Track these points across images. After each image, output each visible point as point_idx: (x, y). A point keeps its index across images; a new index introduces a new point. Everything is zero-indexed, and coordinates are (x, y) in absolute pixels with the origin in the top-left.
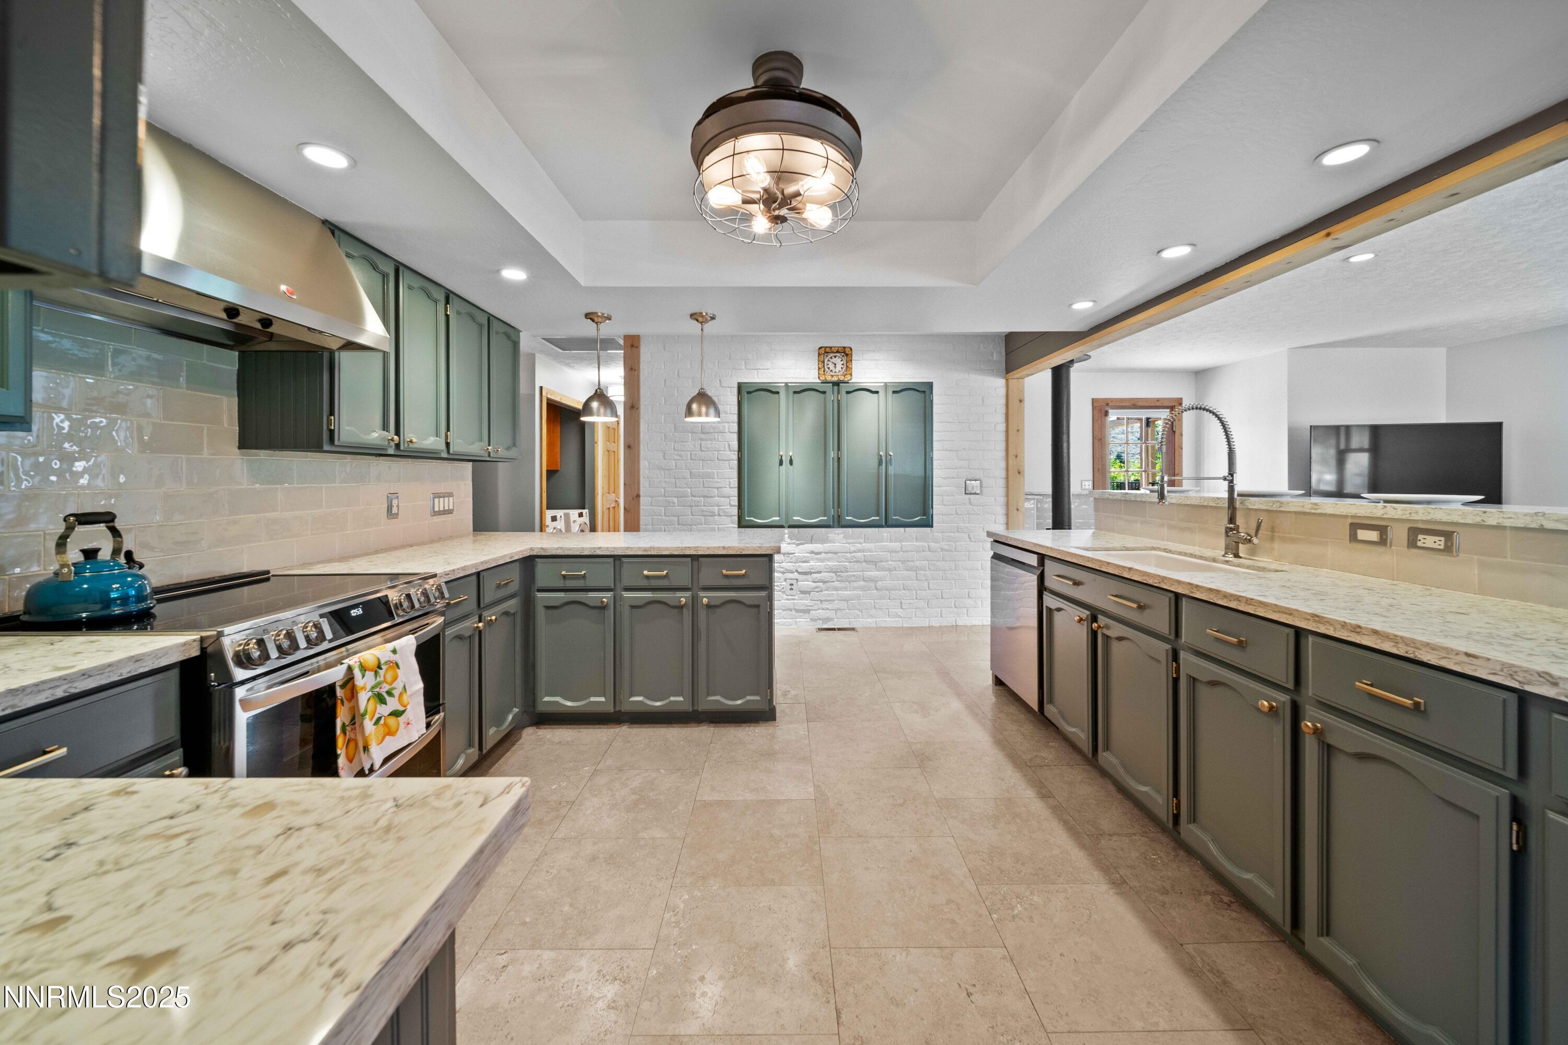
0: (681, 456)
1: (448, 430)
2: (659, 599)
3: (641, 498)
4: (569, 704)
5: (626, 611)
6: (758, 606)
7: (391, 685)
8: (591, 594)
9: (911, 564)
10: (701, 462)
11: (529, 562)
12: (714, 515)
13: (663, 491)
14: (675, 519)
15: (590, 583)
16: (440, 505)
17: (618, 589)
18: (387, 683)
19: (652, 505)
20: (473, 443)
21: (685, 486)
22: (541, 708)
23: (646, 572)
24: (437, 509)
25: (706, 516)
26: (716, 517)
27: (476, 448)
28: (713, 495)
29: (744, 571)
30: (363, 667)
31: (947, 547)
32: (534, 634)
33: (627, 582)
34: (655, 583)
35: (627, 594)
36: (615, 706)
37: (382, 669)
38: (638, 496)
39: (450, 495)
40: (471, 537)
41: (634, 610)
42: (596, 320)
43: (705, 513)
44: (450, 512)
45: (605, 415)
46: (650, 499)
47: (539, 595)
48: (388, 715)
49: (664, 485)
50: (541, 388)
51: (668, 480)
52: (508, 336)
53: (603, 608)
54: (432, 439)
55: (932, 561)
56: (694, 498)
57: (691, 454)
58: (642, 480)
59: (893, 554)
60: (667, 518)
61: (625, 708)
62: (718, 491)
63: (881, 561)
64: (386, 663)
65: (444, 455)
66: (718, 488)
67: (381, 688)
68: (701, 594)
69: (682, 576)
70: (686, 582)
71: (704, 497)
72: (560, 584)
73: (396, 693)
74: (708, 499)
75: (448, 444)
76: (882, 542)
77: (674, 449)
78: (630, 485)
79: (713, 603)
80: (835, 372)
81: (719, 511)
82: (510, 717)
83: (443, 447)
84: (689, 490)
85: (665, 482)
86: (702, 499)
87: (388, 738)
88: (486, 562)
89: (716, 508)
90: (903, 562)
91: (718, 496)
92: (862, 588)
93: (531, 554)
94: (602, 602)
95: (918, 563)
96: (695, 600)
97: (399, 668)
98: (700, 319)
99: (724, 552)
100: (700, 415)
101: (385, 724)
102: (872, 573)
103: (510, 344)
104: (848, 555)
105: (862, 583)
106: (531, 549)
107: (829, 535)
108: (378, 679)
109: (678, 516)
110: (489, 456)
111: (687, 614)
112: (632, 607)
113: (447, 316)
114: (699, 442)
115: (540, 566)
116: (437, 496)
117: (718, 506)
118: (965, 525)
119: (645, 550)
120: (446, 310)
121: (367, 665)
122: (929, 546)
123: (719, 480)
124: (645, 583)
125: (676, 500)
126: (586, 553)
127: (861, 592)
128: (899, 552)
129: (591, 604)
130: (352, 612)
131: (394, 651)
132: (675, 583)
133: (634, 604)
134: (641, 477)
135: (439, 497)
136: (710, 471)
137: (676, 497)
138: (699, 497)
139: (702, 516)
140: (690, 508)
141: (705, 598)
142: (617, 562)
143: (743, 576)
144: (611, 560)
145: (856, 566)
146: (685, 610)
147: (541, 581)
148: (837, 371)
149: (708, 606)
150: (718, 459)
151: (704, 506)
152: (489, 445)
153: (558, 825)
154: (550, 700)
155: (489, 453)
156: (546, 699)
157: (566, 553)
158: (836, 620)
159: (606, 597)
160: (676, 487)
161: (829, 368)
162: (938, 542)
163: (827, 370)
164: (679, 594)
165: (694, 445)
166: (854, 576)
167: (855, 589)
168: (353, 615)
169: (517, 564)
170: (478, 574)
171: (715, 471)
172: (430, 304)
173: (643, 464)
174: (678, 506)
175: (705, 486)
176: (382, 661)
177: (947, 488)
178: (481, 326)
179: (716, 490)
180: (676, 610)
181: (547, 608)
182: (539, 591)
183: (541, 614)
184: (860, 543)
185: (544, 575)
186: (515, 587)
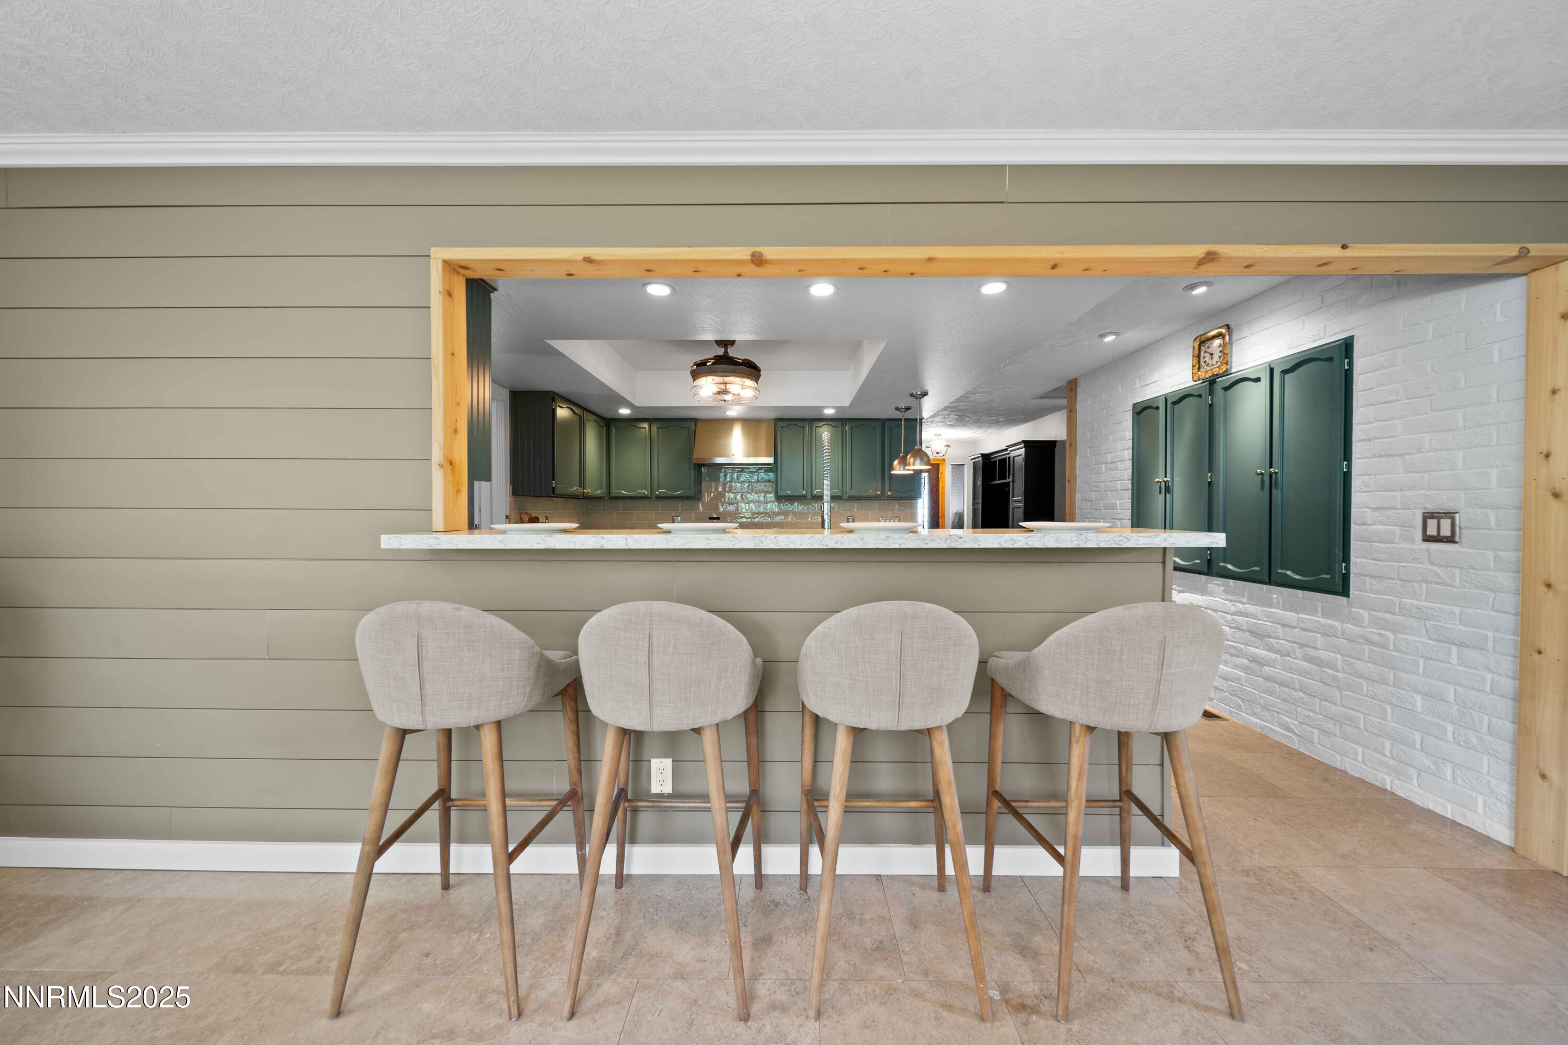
0: (1098, 487)
9: (1313, 653)
31: (1376, 638)
55: (1348, 656)
57: (1103, 485)
58: (1077, 511)
59: (1287, 630)
63: (1269, 636)
76: (1271, 607)
80: (1213, 365)
85: (1089, 513)
90: (1302, 645)
92: (1245, 669)
95: (1323, 654)
102: (1258, 650)
104: (1229, 617)
105: (1245, 661)
107: (1209, 585)
114: (1111, 472)
118: (1416, 602)
122: (1342, 628)
127: (1243, 674)
128: (1295, 627)
145: (1238, 634)
148: (1214, 363)
158: (1215, 701)
161: (1205, 362)
162: (1362, 627)
163: (1203, 365)
166: (1235, 648)
167: (1236, 666)
173: (1078, 496)
177: (1381, 527)
184: (1243, 603)
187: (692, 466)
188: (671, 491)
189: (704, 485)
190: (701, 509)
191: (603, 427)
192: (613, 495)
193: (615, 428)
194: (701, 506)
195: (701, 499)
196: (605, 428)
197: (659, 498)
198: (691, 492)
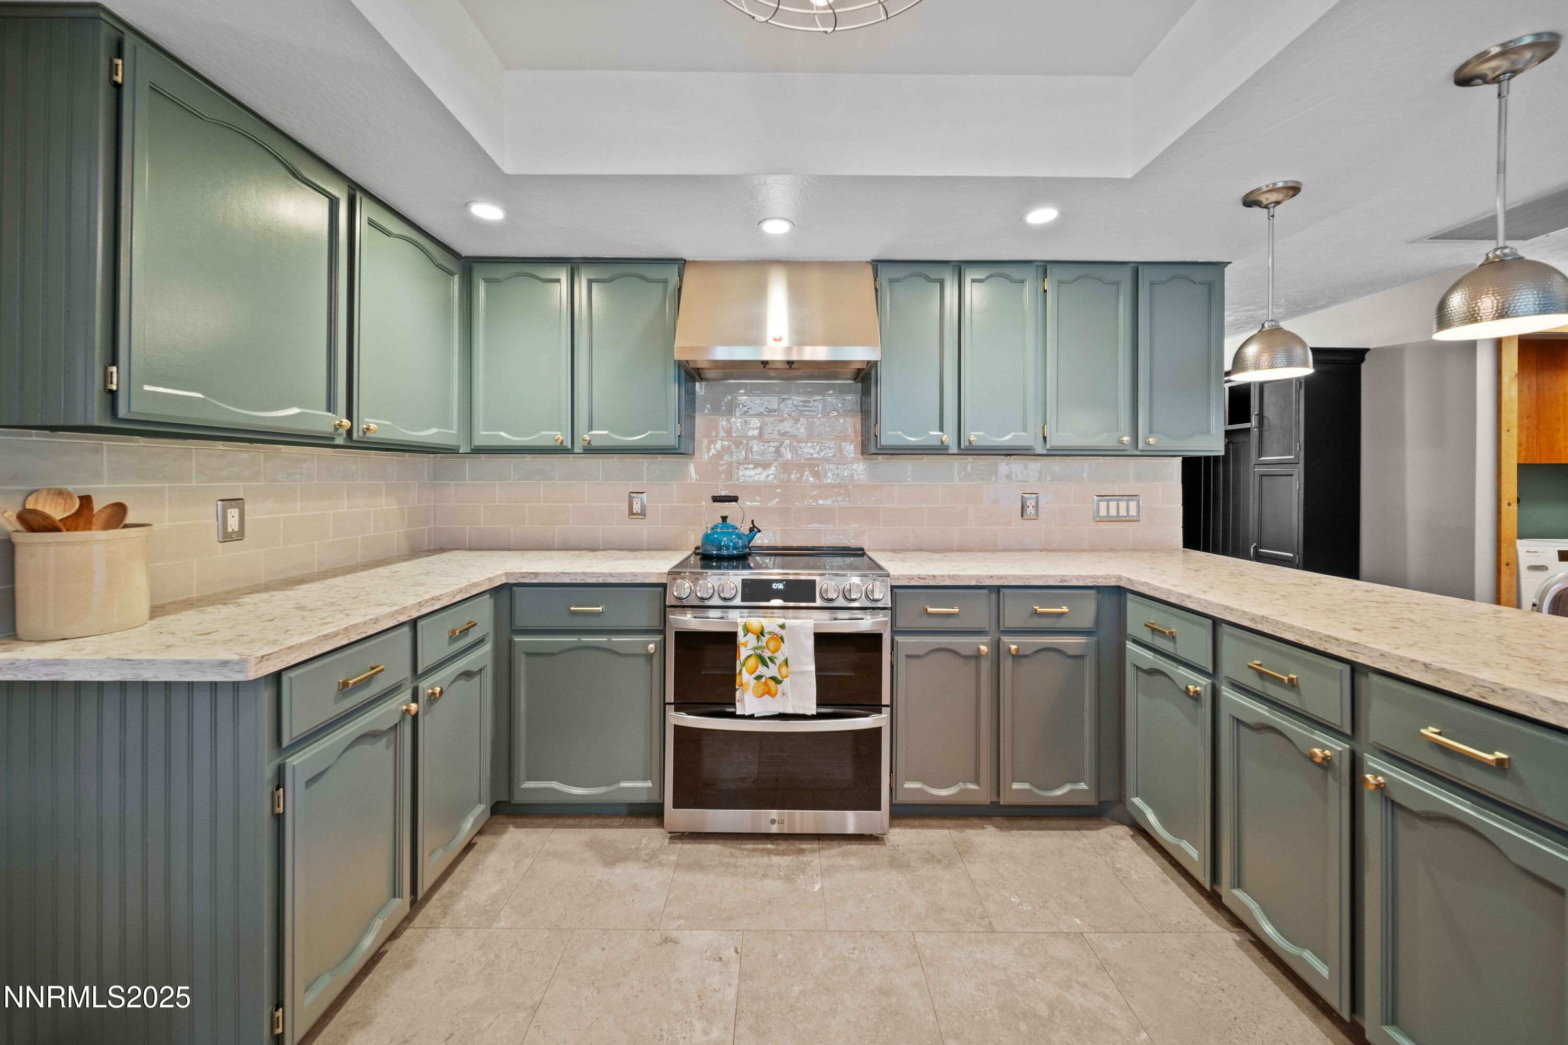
2: (1279, 727)
5: (1230, 725)
7: (773, 653)
8: (1183, 671)
15: (1181, 651)
18: (769, 650)
22: (1129, 808)
30: (746, 627)
35: (1230, 694)
37: (764, 636)
41: (1243, 731)
47: (1130, 645)
48: (769, 678)
64: (770, 633)
67: (763, 652)
72: (1150, 638)
73: (778, 662)
87: (767, 696)
93: (1117, 583)
96: (1356, 764)
97: (783, 642)
101: (766, 683)
106: (1120, 578)
108: (760, 643)
112: (1241, 724)
115: (1133, 608)
121: (750, 627)
126: (1173, 600)
130: (774, 585)
131: (782, 627)
133: (1244, 719)
142: (1217, 630)
144: (1206, 622)
147: (1133, 627)
153: (941, 930)
154: (1139, 805)
156: (1136, 800)
157: (1153, 593)
164: (1319, 736)
168: (774, 587)
176: (766, 630)
181: (1137, 668)
182: (1130, 640)
183: (1131, 674)
185: (1136, 620)
187: (672, 372)
188: (620, 434)
189: (700, 422)
190: (693, 475)
191: (452, 274)
192: (478, 442)
193: (487, 281)
194: (692, 468)
195: (693, 454)
196: (456, 278)
197: (591, 450)
198: (668, 437)
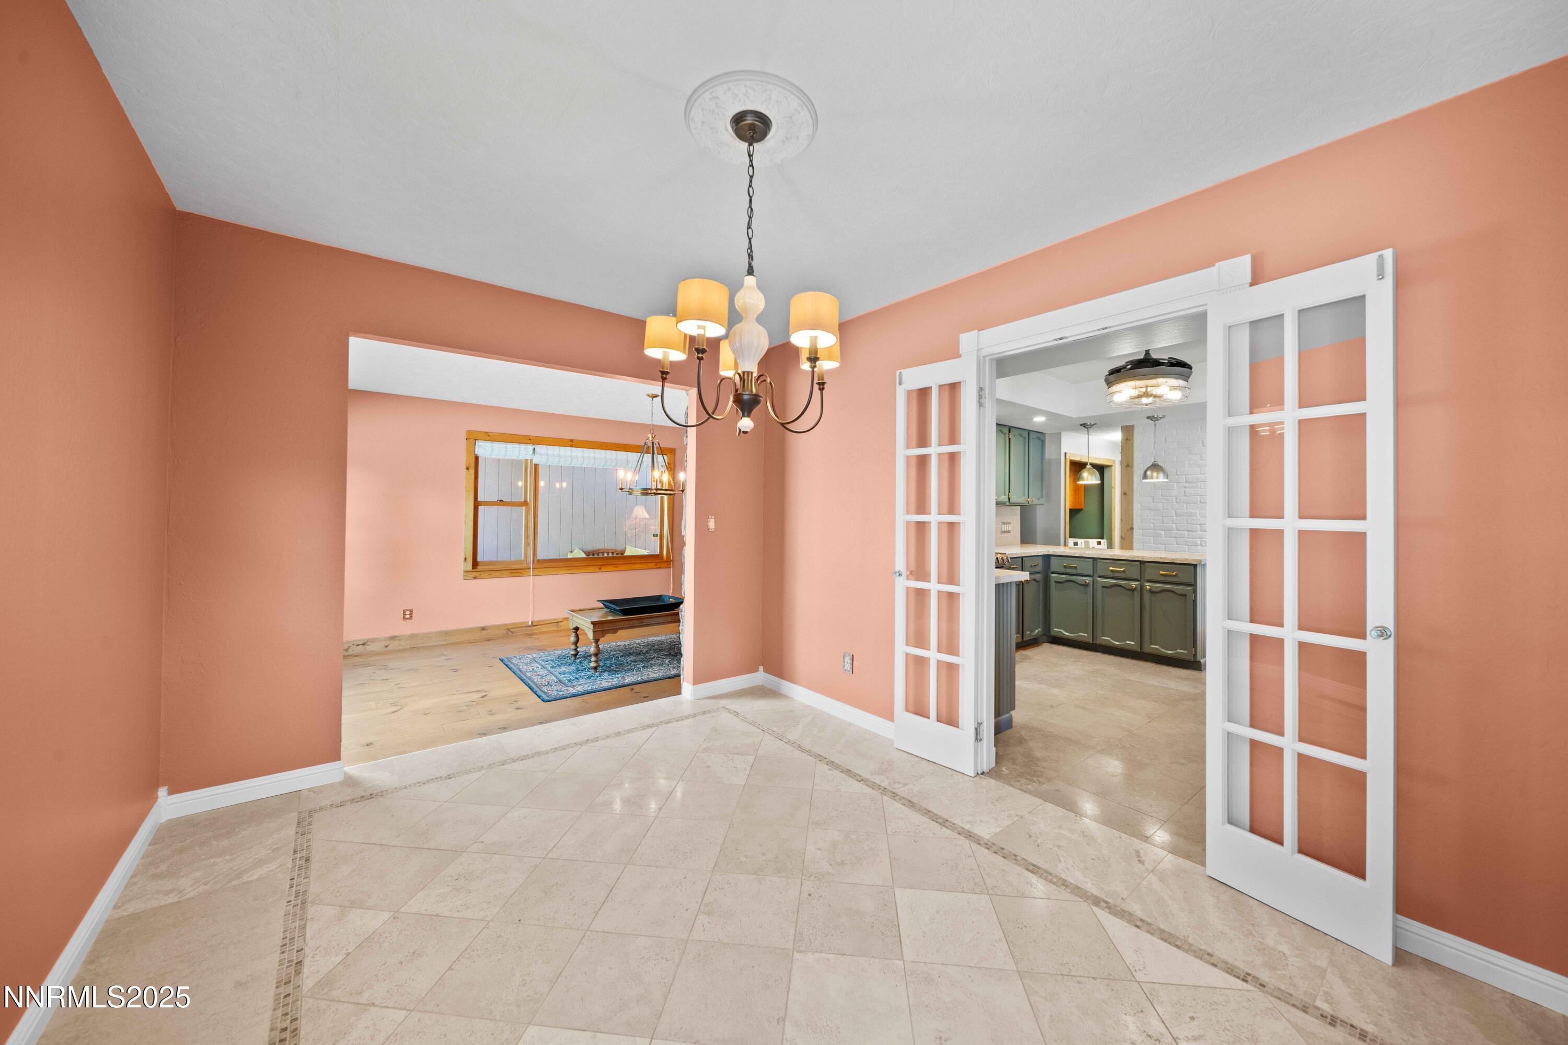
0: (1167, 500)
1: (1009, 492)
2: (1120, 584)
3: (1135, 530)
4: (1066, 633)
5: (1099, 590)
6: (1185, 595)
8: (1080, 578)
10: (1185, 505)
11: (1047, 558)
12: (1197, 545)
13: (1152, 525)
14: (1163, 546)
15: (1079, 572)
16: (1005, 528)
17: (1095, 576)
19: (1143, 536)
20: (1020, 497)
21: (1171, 522)
22: (1052, 633)
23: (1111, 568)
24: (1003, 530)
25: (1189, 545)
26: (1199, 547)
27: (1022, 500)
28: (1196, 530)
29: (1175, 573)
32: (1050, 593)
33: (1100, 573)
34: (1117, 575)
35: (1099, 579)
36: (1093, 641)
38: (1132, 529)
39: (1009, 523)
40: (1020, 546)
41: (1105, 589)
42: (1087, 427)
43: (1188, 543)
44: (1009, 532)
45: (1092, 480)
46: (1141, 531)
47: (1052, 575)
49: (1152, 521)
50: (1066, 453)
51: (1156, 518)
52: (1039, 438)
53: (1086, 585)
54: (1003, 497)
56: (1178, 532)
57: (1176, 499)
58: (1135, 517)
60: (1155, 545)
61: (1098, 642)
62: (1200, 527)
65: (1008, 504)
66: (1200, 524)
68: (1146, 584)
69: (1135, 572)
70: (1137, 576)
71: (1188, 531)
72: (1063, 570)
74: (1191, 533)
75: (1009, 499)
77: (1162, 495)
78: (1126, 520)
79: (1154, 590)
81: (1201, 542)
82: (1037, 631)
83: (1007, 500)
84: (1174, 526)
85: (1154, 519)
86: (1186, 532)
88: (1026, 553)
89: (1199, 540)
91: (1201, 531)
93: (1048, 554)
94: (1086, 582)
96: (1142, 586)
98: (1154, 419)
99: (1161, 561)
100: (1152, 478)
103: (1040, 442)
106: (1048, 551)
109: (1165, 544)
110: (1028, 503)
111: (1137, 595)
112: (1104, 587)
113: (1010, 439)
114: (1184, 489)
115: (1053, 560)
116: (1004, 523)
117: (1201, 538)
119: (1111, 556)
120: (1009, 436)
123: (1201, 518)
124: (1111, 574)
125: (1163, 533)
126: (1077, 555)
129: (1080, 583)
132: (1129, 575)
133: (1105, 585)
134: (1135, 515)
135: (1004, 524)
136: (1192, 511)
137: (1163, 530)
138: (1184, 531)
139: (1185, 545)
140: (1175, 539)
141: (1148, 586)
142: (1095, 562)
143: (1175, 576)
144: (1091, 560)
146: (1135, 592)
147: (1053, 568)
149: (1151, 591)
150: (1200, 502)
151: (1188, 538)
152: (1029, 498)
154: (1057, 630)
155: (1028, 502)
156: (1055, 629)
157: (1066, 555)
159: (1088, 580)
160: (1163, 523)
164: (1131, 583)
165: (1179, 492)
169: (1041, 557)
170: (1022, 558)
171: (1198, 511)
172: (1003, 435)
173: (1136, 506)
174: (1165, 537)
175: (1189, 522)
178: (1025, 438)
179: (1199, 526)
180: (1130, 592)
181: (1057, 582)
182: (1052, 573)
183: (1053, 585)
185: (1055, 565)
186: (1039, 568)
